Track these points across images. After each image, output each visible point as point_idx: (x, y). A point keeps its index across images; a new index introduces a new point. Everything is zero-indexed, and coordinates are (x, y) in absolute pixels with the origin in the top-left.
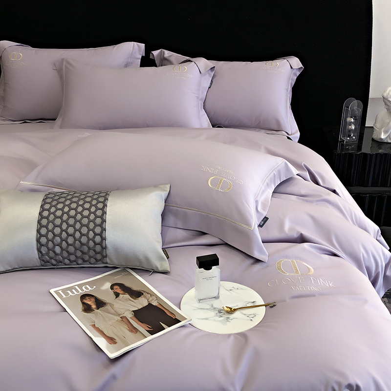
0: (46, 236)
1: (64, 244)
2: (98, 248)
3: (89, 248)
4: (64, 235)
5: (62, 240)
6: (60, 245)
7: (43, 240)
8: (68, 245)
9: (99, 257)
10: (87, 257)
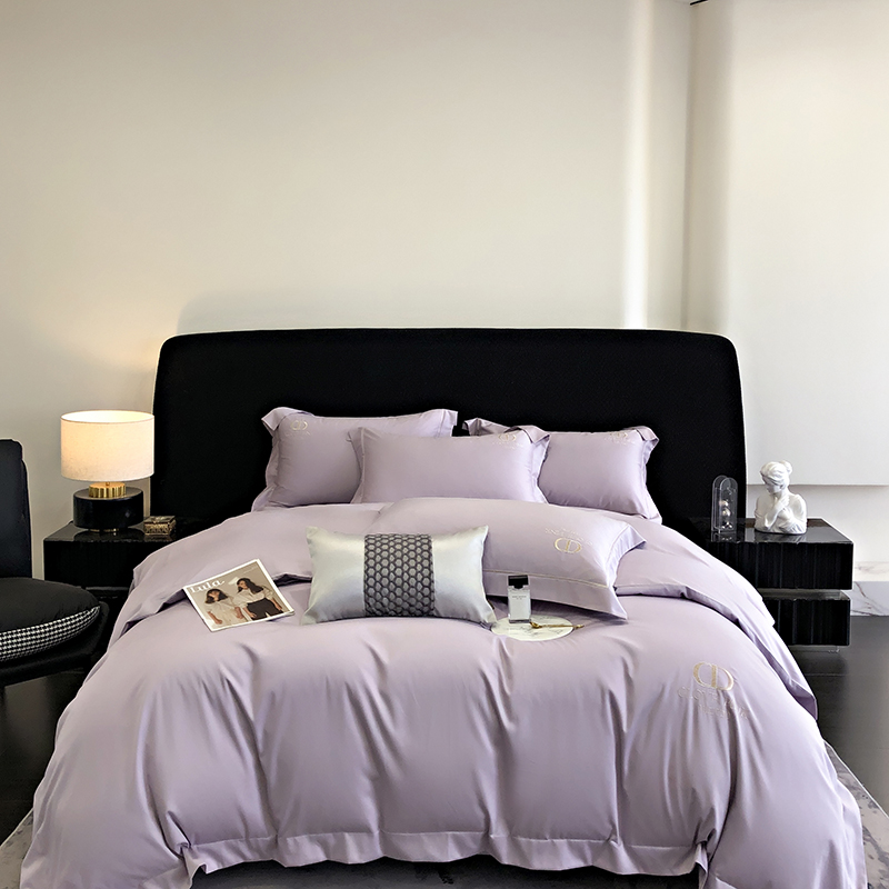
0: (374, 587)
1: (392, 596)
2: (426, 601)
3: (417, 601)
4: (392, 586)
5: (390, 592)
6: (387, 597)
7: (371, 591)
8: (397, 597)
9: (426, 609)
10: (413, 610)
